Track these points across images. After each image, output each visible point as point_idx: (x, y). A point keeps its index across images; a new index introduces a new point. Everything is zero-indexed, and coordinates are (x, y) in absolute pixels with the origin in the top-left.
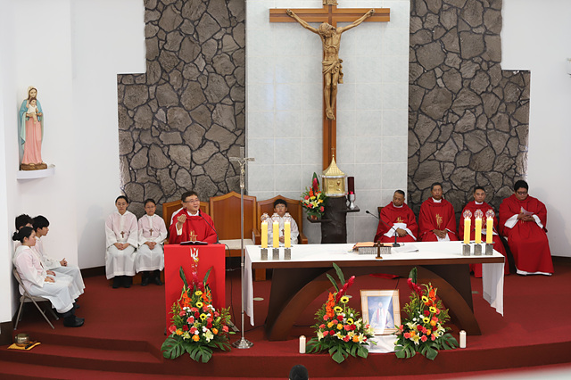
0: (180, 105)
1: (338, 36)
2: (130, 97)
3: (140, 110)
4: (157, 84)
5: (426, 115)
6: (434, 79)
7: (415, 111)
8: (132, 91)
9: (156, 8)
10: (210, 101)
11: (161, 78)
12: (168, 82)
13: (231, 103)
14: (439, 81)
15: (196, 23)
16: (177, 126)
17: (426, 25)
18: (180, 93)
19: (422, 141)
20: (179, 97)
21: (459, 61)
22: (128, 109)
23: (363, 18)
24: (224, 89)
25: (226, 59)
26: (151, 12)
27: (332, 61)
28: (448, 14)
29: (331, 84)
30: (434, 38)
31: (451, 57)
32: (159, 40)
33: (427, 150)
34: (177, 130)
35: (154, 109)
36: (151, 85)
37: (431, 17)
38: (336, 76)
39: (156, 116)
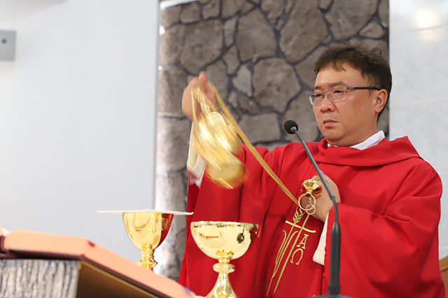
0: (279, 53)
2: (193, 48)
4: (239, 13)
8: (196, 35)
10: (338, 35)
12: (258, 6)
16: (270, 101)
18: (278, 27)
20: (277, 35)
22: (187, 74)
34: (271, 110)
35: (231, 69)
36: (229, 18)
39: (235, 82)
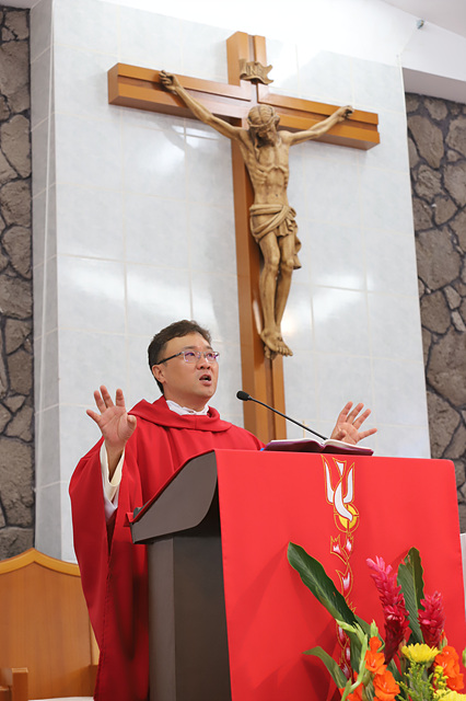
1: (284, 147)
6: (446, 310)
14: (455, 315)
23: (323, 126)
28: (459, 172)
30: (437, 220)
37: (427, 173)
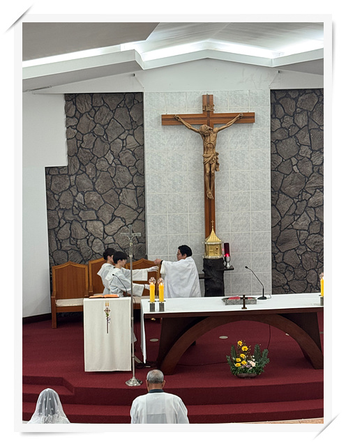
0: (94, 190)
1: (215, 135)
2: (56, 184)
3: (64, 194)
4: (77, 174)
5: (285, 194)
6: (291, 166)
7: (276, 191)
8: (57, 180)
9: (75, 116)
10: (118, 186)
11: (79, 169)
12: (85, 172)
13: (134, 188)
14: (295, 168)
15: (105, 127)
16: (92, 206)
17: (284, 125)
18: (94, 181)
19: (283, 214)
20: (94, 184)
21: (310, 152)
22: (54, 194)
23: (234, 120)
24: (128, 177)
25: (129, 155)
26: (71, 119)
27: (210, 154)
28: (301, 116)
29: (210, 172)
30: (290, 135)
31: (304, 149)
32: (78, 140)
33: (286, 221)
34: (93, 209)
35: (75, 194)
36: (72, 175)
37: (287, 118)
38: (213, 166)
39: (76, 198)
